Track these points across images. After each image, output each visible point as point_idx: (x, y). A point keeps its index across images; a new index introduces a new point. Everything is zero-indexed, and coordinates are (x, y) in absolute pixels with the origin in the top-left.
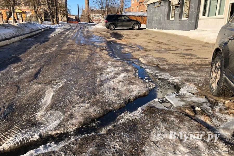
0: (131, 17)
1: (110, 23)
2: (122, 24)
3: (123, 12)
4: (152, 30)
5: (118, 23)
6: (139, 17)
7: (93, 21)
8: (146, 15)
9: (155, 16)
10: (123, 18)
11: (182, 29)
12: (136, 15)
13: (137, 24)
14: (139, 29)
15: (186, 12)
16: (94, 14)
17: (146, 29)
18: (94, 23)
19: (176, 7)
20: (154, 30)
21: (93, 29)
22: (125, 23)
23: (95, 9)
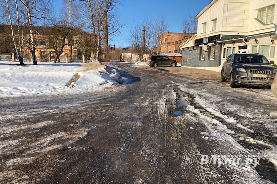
1: (154, 62)
4: (187, 68)
6: (172, 57)
7: (124, 60)
9: (189, 57)
11: (210, 66)
13: (174, 63)
14: (175, 67)
15: (212, 55)
16: (125, 54)
17: (182, 66)
18: (125, 62)
19: (205, 51)
23: (114, 47)
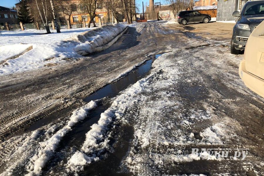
0: (201, 11)
1: (182, 18)
2: (194, 19)
3: (194, 7)
4: (221, 22)
5: (189, 18)
6: (210, 11)
7: (162, 18)
8: (216, 8)
9: (225, 9)
10: (194, 13)
12: (207, 9)
13: (208, 18)
14: (208, 22)
16: (162, 12)
17: (217, 21)
18: (162, 20)
20: (223, 22)
21: (166, 25)
22: (196, 18)
23: (160, 5)
